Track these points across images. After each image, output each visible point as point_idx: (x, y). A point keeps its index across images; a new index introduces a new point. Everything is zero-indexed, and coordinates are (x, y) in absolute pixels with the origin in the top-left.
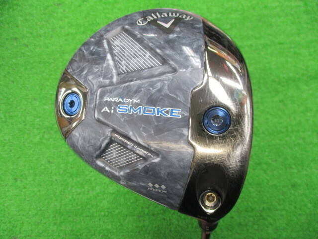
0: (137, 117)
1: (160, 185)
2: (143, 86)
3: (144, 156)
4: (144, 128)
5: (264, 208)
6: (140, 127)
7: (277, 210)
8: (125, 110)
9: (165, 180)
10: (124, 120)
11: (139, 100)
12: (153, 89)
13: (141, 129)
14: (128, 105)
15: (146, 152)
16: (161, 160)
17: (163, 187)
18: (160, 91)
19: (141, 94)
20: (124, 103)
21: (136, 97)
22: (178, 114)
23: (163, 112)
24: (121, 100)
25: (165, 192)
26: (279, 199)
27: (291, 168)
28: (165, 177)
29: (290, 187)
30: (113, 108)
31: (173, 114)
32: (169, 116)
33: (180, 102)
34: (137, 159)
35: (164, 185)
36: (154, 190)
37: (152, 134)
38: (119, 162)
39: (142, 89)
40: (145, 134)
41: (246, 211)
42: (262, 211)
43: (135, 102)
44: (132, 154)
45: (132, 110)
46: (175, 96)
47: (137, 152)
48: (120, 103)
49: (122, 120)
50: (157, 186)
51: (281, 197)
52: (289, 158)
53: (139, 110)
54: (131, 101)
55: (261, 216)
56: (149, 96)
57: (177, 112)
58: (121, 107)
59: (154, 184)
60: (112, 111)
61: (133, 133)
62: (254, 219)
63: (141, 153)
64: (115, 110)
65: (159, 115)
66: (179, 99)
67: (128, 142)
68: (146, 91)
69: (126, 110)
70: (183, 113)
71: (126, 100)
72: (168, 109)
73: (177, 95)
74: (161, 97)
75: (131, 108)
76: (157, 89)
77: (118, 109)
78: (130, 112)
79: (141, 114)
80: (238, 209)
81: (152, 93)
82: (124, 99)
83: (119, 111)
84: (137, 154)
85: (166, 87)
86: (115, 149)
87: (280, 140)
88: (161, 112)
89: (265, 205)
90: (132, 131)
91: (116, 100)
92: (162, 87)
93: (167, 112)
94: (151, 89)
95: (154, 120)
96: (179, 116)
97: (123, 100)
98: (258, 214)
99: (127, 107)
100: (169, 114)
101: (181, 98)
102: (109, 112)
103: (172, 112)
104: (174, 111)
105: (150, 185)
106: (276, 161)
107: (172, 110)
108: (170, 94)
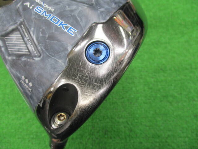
0: (44, 20)
1: (29, 82)
2: (63, 3)
3: (31, 51)
4: (43, 30)
5: (169, 136)
6: (41, 28)
7: (181, 137)
8: (39, 11)
9: (35, 79)
10: (34, 18)
11: (53, 10)
12: (68, 8)
13: (41, 30)
14: (44, 9)
15: (34, 49)
16: (40, 61)
17: (31, 84)
18: (72, 11)
19: (58, 6)
20: (42, 6)
21: (53, 7)
22: (73, 33)
23: (64, 26)
24: (42, 3)
25: (30, 89)
26: (183, 128)
27: (194, 100)
28: (35, 76)
29: (193, 117)
30: (33, 6)
31: (70, 31)
32: (66, 31)
33: (80, 25)
34: (26, 52)
35: (32, 83)
36: (24, 84)
37: (46, 37)
38: (13, 48)
39: (61, 4)
40: (41, 35)
41: (153, 137)
42: (167, 138)
43: (50, 10)
44: (24, 46)
45: (44, 13)
46: (79, 20)
47: (29, 46)
48: (40, 5)
49: (33, 17)
50: (27, 81)
51: (185, 126)
52: (192, 91)
53: (48, 16)
54: (48, 7)
55: (166, 142)
56: (62, 10)
57: (73, 31)
58: (38, 8)
59: (26, 78)
60: (31, 8)
61: (34, 29)
62: (160, 145)
63: (30, 48)
64: (33, 8)
65: (60, 27)
66: (81, 23)
67: (27, 35)
68: (62, 6)
69: (41, 11)
70: (77, 34)
71: (45, 5)
72: (69, 26)
73: (81, 20)
74: (69, 15)
75: (45, 12)
76: (71, 9)
77: (36, 9)
78: (42, 14)
79: (48, 19)
80: (146, 135)
81: (66, 10)
82: (45, 4)
83: (35, 10)
84: (28, 49)
85: (78, 11)
86: (16, 37)
87: (185, 76)
88: (62, 25)
89: (170, 133)
90: (34, 28)
91: (39, 2)
92: (75, 10)
93: (67, 28)
94: (67, 7)
95: (54, 28)
96: (73, 35)
97: (43, 4)
98: (164, 140)
99: (42, 10)
100: (66, 29)
101: (82, 24)
102: (29, 6)
103: (70, 29)
104: (71, 29)
105: (23, 78)
106: (181, 94)
107: (71, 28)
108: (77, 17)
